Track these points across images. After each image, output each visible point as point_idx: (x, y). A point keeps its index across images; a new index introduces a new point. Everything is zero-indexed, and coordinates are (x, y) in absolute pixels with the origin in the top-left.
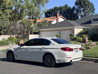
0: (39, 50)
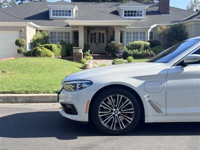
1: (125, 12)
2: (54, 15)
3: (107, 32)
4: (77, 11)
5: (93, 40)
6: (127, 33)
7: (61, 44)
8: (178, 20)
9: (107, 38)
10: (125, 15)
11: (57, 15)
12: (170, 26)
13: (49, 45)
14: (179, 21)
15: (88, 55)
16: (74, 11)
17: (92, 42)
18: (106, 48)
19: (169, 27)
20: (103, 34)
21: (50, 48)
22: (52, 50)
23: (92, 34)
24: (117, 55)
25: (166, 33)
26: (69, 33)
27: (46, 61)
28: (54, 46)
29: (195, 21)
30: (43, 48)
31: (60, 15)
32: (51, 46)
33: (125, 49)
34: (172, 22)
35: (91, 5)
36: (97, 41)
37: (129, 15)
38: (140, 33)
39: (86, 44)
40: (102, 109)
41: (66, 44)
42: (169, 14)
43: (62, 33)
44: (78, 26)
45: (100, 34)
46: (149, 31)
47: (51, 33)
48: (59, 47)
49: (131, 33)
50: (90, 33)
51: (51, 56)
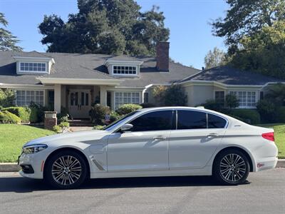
0: (200, 140)
1: (115, 68)
2: (22, 69)
3: (92, 91)
4: (53, 64)
5: (74, 102)
6: (117, 94)
7: (31, 106)
8: (177, 79)
9: (92, 99)
10: (115, 72)
11: (27, 69)
12: (168, 86)
13: (15, 108)
14: (179, 81)
15: (65, 121)
16: (50, 64)
17: (72, 104)
18: (90, 111)
19: (166, 88)
20: (87, 95)
21: (16, 112)
22: (18, 115)
23: (72, 94)
24: (103, 121)
25: (163, 95)
26: (42, 92)
27: (9, 128)
28: (21, 109)
29: (193, 83)
30: (6, 111)
31: (31, 69)
32: (17, 110)
33: (113, 113)
34: (171, 82)
35: (73, 57)
36: (79, 103)
37: (119, 72)
38: (133, 94)
39: (65, 106)
40: (55, 168)
41: (37, 107)
42: (168, 71)
43: (33, 92)
44: (53, 85)
45: (83, 94)
46: (144, 91)
47: (18, 92)
48: (27, 110)
49: (121, 93)
50: (70, 93)
51: (16, 122)
